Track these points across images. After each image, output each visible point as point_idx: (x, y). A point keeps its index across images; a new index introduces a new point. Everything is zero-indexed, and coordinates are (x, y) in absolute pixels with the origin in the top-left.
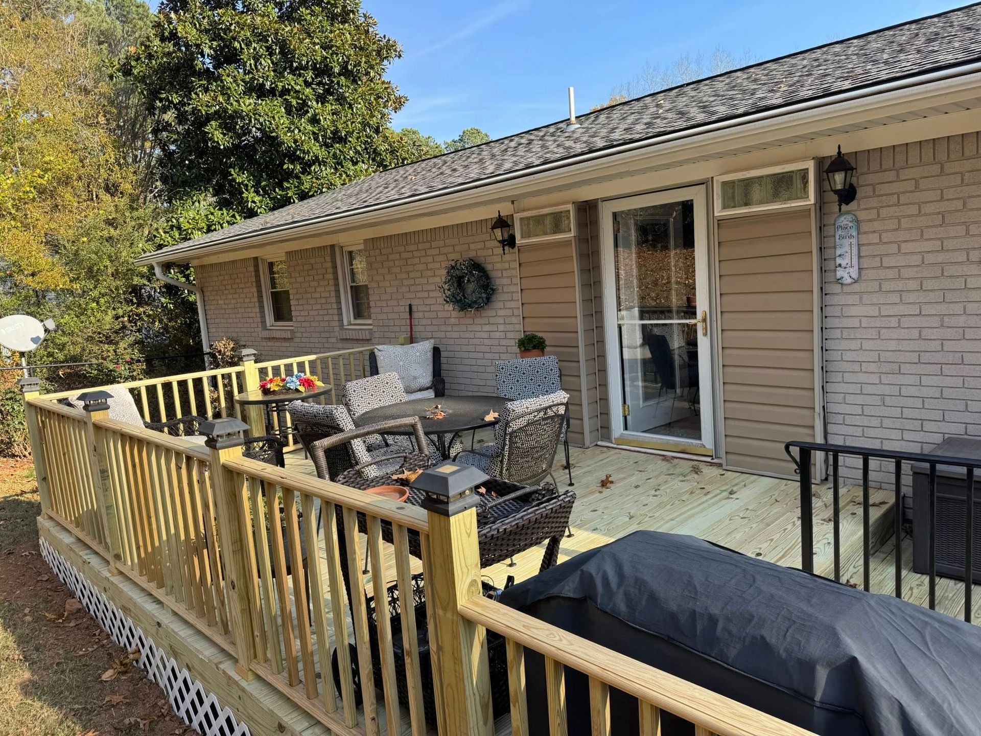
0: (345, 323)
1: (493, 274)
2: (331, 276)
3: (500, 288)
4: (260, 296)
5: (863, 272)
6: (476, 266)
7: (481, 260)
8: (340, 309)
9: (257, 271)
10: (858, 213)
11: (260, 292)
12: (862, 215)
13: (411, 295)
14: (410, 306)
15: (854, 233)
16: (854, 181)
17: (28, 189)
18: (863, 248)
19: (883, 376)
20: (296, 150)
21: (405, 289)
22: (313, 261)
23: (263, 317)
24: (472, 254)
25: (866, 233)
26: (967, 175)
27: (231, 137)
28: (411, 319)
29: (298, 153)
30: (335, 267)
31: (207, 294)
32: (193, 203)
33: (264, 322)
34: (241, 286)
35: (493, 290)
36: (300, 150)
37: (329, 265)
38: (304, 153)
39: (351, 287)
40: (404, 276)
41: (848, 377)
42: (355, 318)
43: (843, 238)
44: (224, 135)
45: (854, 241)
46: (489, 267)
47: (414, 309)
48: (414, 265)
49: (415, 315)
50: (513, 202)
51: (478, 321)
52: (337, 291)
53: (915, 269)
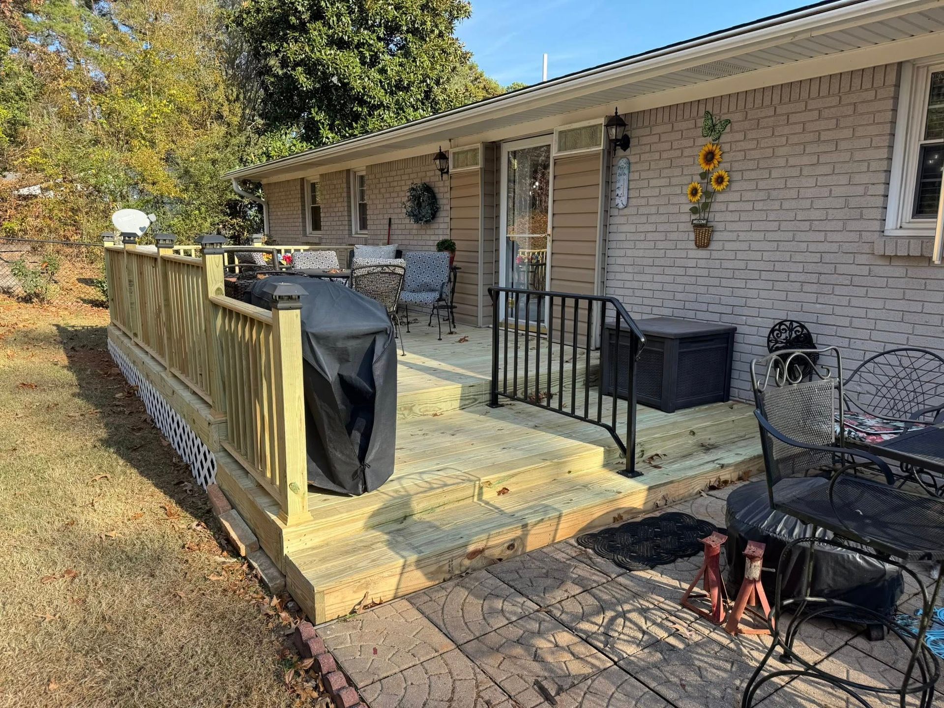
0: (353, 233)
1: (439, 196)
2: (345, 195)
3: (442, 206)
4: (303, 210)
5: (630, 200)
6: (428, 189)
7: (432, 185)
8: (350, 221)
9: (302, 189)
10: (630, 158)
11: (303, 206)
12: (633, 159)
13: (391, 211)
14: (390, 219)
15: (626, 172)
16: (629, 133)
17: (156, 115)
18: (631, 183)
19: (635, 275)
20: (363, 95)
21: (388, 206)
22: (335, 182)
23: (304, 226)
24: (427, 180)
25: (633, 172)
26: (684, 132)
27: (313, 81)
28: (389, 230)
29: (366, 97)
30: (349, 188)
31: (271, 207)
32: (281, 135)
33: (305, 230)
34: (292, 200)
35: (438, 208)
36: (367, 95)
37: (345, 185)
38: (370, 98)
39: (360, 204)
40: (388, 195)
41: (618, 276)
42: (360, 229)
43: (620, 175)
44: (308, 79)
45: (626, 177)
46: (436, 190)
47: (392, 220)
48: (394, 187)
49: (393, 227)
50: (450, 140)
51: (429, 232)
52: (349, 207)
53: (655, 199)
